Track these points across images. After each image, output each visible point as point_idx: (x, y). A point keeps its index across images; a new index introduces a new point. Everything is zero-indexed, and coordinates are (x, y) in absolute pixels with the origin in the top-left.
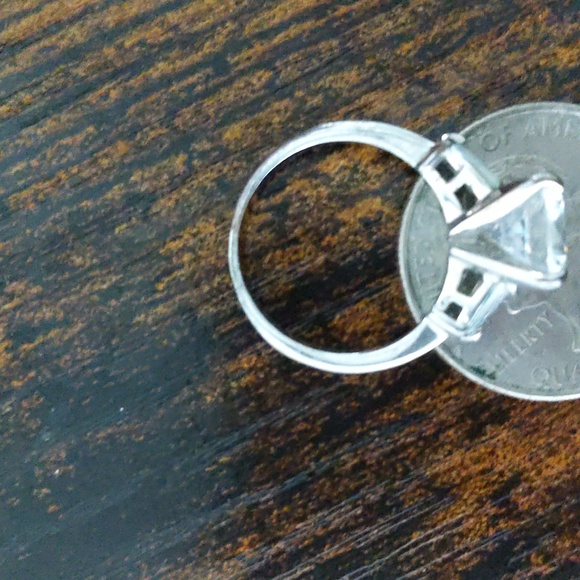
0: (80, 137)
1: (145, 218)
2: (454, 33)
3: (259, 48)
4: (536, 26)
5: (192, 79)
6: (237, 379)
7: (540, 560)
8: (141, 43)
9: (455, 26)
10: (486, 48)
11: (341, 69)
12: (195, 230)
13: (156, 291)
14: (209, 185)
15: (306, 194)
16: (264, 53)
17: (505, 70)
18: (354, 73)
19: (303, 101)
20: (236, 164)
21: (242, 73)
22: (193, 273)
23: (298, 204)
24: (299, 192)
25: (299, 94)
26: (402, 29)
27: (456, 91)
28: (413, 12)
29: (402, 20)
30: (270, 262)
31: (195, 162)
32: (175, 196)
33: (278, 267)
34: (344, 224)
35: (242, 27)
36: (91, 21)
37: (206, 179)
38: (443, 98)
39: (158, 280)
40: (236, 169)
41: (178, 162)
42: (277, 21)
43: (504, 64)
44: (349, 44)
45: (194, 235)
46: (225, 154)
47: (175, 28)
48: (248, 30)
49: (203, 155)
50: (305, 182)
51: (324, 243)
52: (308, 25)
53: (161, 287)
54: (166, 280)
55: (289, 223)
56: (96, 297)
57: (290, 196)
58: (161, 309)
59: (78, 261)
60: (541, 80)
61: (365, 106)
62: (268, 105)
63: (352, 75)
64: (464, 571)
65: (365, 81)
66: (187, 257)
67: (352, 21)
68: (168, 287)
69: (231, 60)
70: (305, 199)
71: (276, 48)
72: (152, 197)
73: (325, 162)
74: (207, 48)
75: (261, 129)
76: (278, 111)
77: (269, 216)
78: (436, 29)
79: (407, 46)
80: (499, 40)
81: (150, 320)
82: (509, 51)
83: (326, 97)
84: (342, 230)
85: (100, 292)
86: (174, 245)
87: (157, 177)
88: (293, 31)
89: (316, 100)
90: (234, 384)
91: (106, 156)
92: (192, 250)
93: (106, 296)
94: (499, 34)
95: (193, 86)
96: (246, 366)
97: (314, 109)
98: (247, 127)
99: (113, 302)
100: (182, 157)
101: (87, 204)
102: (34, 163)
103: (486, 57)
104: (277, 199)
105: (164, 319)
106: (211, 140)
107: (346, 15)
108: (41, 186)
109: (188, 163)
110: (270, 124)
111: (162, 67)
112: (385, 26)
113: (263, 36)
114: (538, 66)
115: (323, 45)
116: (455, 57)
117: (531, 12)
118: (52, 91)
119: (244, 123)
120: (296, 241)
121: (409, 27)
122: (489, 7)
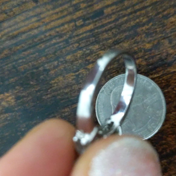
0: (34, 55)
1: (47, 75)
2: (122, 38)
3: (76, 38)
4: (141, 38)
5: (60, 44)
6: (64, 114)
8: (50, 35)
10: (129, 42)
11: (94, 45)
12: (58, 79)
14: (62, 69)
15: (84, 73)
16: (77, 40)
17: (133, 48)
19: (85, 51)
20: (69, 65)
21: (72, 44)
22: (57, 88)
23: (82, 75)
24: (82, 72)
25: (84, 50)
26: (109, 37)
28: (113, 33)
29: (110, 34)
30: (74, 87)
31: (60, 63)
32: (54, 70)
33: (76, 89)
35: (73, 33)
36: (39, 29)
37: (62, 67)
39: (49, 89)
40: (68, 66)
41: (56, 63)
42: (81, 32)
43: (133, 47)
44: (97, 39)
45: (58, 80)
46: (66, 62)
47: (58, 32)
48: (74, 34)
49: (61, 62)
50: (84, 70)
52: (88, 34)
53: (49, 91)
54: (50, 89)
55: (79, 79)
56: (35, 92)
57: (80, 73)
58: (49, 96)
59: (32, 83)
60: (141, 51)
61: (99, 54)
62: (77, 52)
63: (97, 46)
65: (99, 48)
66: (55, 85)
67: (98, 34)
68: (51, 91)
69: (70, 41)
70: (83, 74)
71: (80, 38)
72: (49, 70)
73: (89, 66)
74: (65, 37)
75: (75, 57)
76: (79, 53)
77: (75, 77)
78: (117, 37)
79: (110, 41)
80: (132, 41)
81: (46, 98)
82: (134, 43)
83: (91, 51)
85: (36, 91)
86: (53, 82)
87: (50, 66)
88: (84, 35)
89: (88, 52)
90: (63, 114)
91: (40, 60)
92: (57, 83)
93: (37, 91)
94: (132, 39)
95: (60, 46)
96: (66, 111)
97: (87, 53)
98: (72, 56)
99: (39, 93)
101: (35, 71)
102: (24, 60)
104: (77, 73)
105: (49, 98)
106: (64, 58)
107: (97, 32)
108: (25, 66)
109: (58, 63)
110: (77, 56)
111: (54, 41)
112: (106, 36)
113: (77, 36)
114: (140, 48)
115: (91, 39)
116: (121, 44)
117: (141, 35)
118: (30, 44)
119: (71, 55)
120: (80, 83)
121: (111, 36)
122: (131, 33)
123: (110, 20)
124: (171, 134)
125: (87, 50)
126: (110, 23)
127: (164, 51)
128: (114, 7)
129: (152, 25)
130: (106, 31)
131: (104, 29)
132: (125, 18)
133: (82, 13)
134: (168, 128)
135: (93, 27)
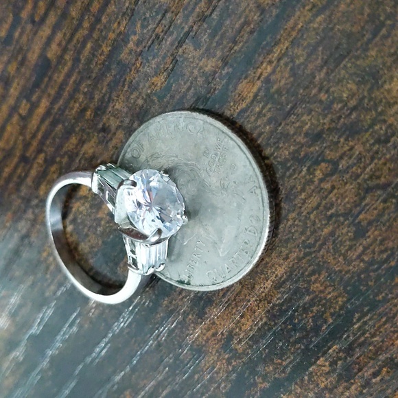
1: (31, 245)
2: (105, 95)
3: (35, 144)
7: (260, 380)
9: (104, 91)
10: (122, 97)
11: (68, 139)
13: (47, 280)
15: (81, 209)
16: (38, 145)
18: (74, 138)
21: (34, 159)
23: (80, 217)
24: (78, 210)
25: (58, 159)
26: (83, 105)
27: (118, 128)
28: (84, 93)
29: (81, 100)
31: (36, 211)
32: (35, 230)
33: (86, 251)
34: (102, 219)
35: (25, 136)
38: (115, 134)
39: (46, 274)
41: (30, 214)
43: (132, 101)
44: (66, 124)
47: (3, 149)
48: (28, 137)
49: (37, 206)
50: (78, 203)
51: (98, 232)
53: (48, 276)
54: (49, 272)
55: (80, 227)
57: (75, 213)
58: (52, 287)
59: (17, 274)
60: (152, 102)
61: (84, 154)
62: (49, 171)
64: (226, 392)
65: (79, 141)
67: (62, 111)
68: (51, 276)
69: (28, 155)
70: (81, 212)
73: (81, 190)
74: (18, 153)
76: (54, 172)
78: (97, 97)
79: (88, 113)
80: (125, 89)
82: (131, 93)
83: (69, 156)
84: (103, 223)
86: (45, 255)
88: (43, 128)
89: (65, 160)
94: (123, 86)
100: (30, 211)
103: (123, 102)
106: (37, 197)
107: (59, 109)
112: (76, 107)
113: (34, 136)
114: (148, 95)
120: (87, 235)
121: (85, 102)
122: (114, 72)
123: (66, 69)
124: (313, 273)
125: (62, 157)
126: (68, 76)
127: (196, 72)
128: (59, 36)
129: (143, 27)
130: (72, 97)
131: (66, 94)
132: (89, 45)
133: (18, 84)
134: (300, 259)
135: (48, 104)
